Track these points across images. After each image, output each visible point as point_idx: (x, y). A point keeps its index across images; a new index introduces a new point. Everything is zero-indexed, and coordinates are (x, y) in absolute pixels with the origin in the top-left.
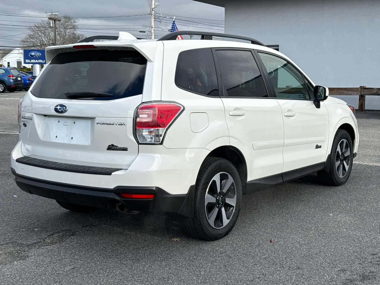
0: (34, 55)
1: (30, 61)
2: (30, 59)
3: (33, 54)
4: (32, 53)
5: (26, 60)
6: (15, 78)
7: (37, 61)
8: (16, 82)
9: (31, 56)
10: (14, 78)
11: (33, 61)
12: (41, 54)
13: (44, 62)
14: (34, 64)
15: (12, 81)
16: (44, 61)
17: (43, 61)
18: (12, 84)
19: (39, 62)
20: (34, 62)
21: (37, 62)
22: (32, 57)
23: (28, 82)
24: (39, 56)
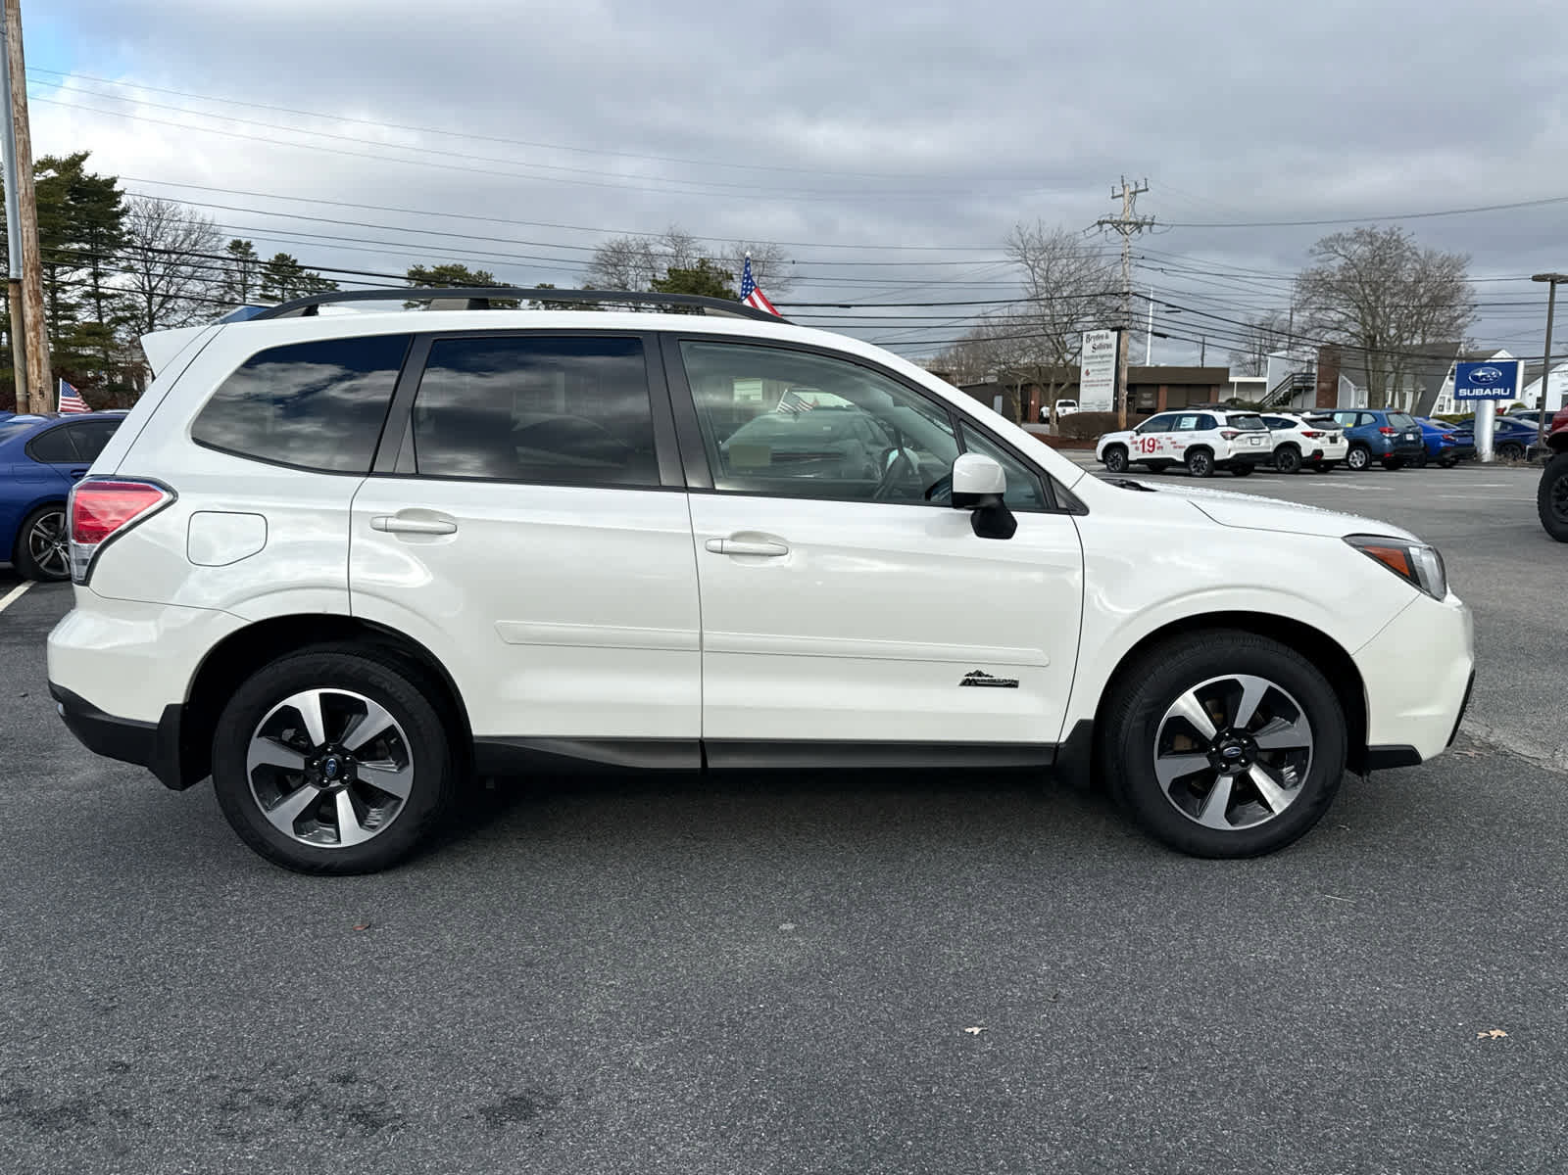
0: (1482, 377)
1: (1471, 392)
2: (1472, 387)
3: (1480, 374)
4: (1478, 372)
5: (1461, 391)
6: (1397, 435)
7: (1488, 391)
8: (1400, 446)
9: (1476, 378)
10: (1394, 435)
11: (1478, 392)
12: (1500, 374)
13: (1508, 393)
14: (1482, 401)
15: (1387, 441)
16: (1508, 390)
17: (1505, 391)
18: (1387, 451)
19: (1494, 393)
20: (1482, 394)
21: (1487, 395)
22: (1479, 382)
23: (1442, 444)
24: (1495, 379)
